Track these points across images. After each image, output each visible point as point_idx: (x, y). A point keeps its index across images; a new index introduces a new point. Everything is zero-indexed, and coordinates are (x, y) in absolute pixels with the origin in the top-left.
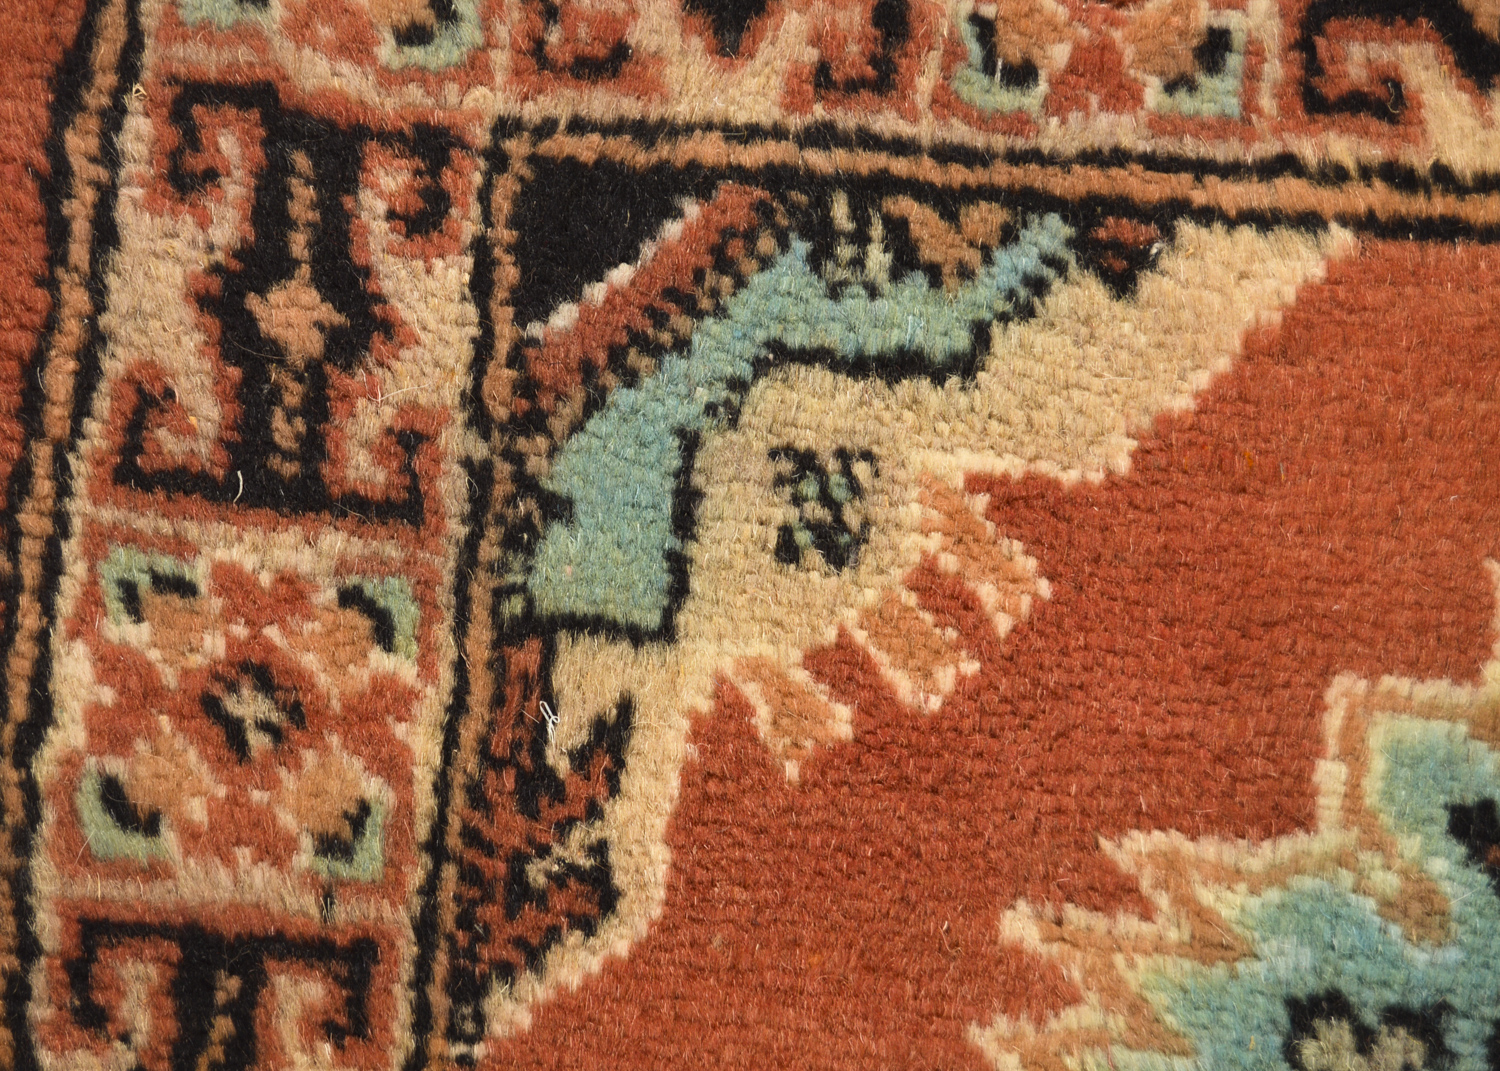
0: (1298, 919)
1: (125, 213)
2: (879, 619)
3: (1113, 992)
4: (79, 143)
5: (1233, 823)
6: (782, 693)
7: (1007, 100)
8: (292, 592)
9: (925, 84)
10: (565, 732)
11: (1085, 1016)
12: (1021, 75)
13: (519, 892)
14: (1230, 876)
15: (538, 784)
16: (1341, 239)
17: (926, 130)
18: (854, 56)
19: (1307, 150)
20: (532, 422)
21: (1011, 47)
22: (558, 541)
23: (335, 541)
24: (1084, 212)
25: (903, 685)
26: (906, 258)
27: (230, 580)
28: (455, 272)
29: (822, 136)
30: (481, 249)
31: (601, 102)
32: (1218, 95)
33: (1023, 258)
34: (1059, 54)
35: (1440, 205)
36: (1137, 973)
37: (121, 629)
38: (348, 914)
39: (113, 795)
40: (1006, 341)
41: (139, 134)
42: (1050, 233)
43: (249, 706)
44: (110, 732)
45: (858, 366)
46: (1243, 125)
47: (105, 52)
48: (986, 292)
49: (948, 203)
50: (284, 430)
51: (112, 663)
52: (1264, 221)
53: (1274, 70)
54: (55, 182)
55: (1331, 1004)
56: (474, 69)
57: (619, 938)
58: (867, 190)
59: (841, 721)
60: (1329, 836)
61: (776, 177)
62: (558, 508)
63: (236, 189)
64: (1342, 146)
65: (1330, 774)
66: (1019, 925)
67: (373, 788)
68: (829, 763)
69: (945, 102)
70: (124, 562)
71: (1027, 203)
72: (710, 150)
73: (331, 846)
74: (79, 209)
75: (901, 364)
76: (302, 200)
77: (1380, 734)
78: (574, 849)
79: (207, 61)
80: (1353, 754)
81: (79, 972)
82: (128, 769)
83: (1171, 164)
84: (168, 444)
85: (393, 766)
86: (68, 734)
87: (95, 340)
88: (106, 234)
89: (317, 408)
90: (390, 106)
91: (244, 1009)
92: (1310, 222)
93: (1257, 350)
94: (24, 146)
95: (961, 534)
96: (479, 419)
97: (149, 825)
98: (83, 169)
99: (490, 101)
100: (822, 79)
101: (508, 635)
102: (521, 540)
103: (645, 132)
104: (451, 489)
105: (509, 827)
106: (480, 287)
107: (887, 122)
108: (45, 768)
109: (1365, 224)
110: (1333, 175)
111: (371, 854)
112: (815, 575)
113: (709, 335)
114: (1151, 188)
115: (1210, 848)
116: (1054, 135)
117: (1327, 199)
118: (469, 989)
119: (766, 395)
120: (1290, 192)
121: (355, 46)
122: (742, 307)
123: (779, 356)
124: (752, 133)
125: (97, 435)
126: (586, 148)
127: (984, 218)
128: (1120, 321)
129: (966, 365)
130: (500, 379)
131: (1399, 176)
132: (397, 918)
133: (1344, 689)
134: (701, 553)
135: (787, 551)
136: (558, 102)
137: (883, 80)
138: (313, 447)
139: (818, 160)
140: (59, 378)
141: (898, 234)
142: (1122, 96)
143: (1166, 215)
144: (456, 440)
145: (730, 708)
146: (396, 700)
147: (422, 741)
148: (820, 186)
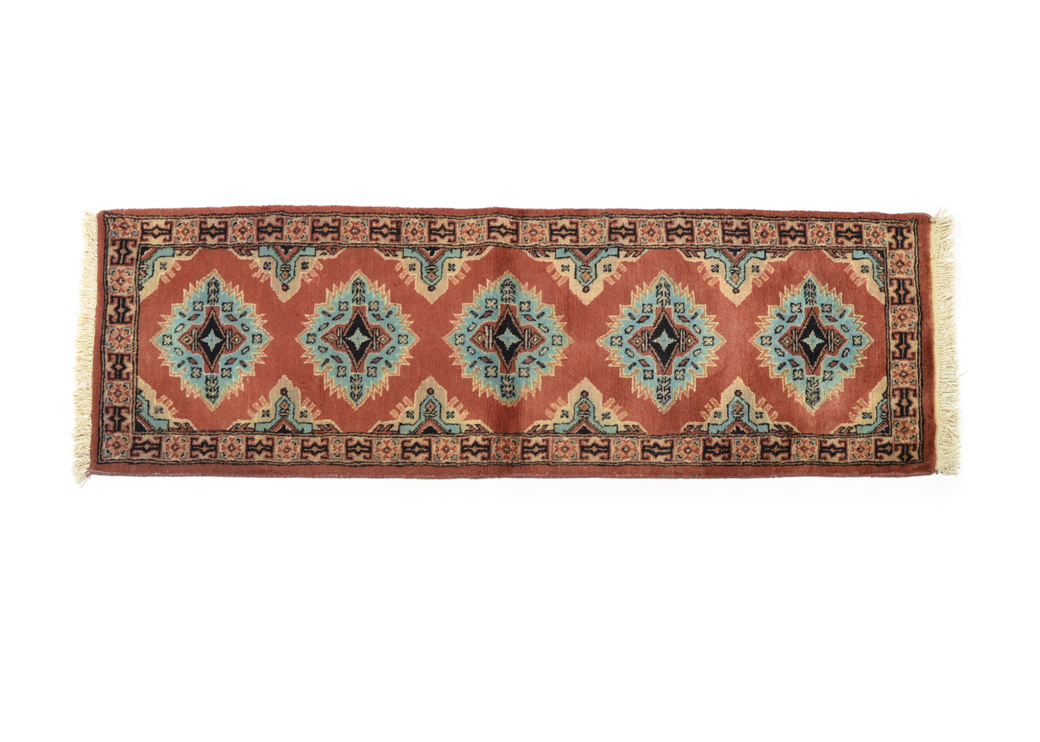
0: (186, 377)
1: (141, 458)
2: (167, 406)
3: (192, 389)
4: (135, 462)
5: (180, 382)
6: (172, 412)
7: (129, 400)
8: (167, 445)
9: (128, 405)
10: (176, 427)
11: (193, 391)
12: (127, 399)
13: (187, 429)
14: (183, 382)
15: (180, 428)
16: (138, 377)
17: (131, 405)
18: (126, 410)
19: (132, 379)
20: (154, 430)
21: (125, 399)
22: (162, 428)
23: (163, 443)
24: (137, 394)
25: (171, 404)
26: (141, 406)
27: (166, 450)
28: (143, 436)
29: (132, 412)
30: (142, 434)
31: (130, 427)
32: (128, 386)
33: (141, 398)
34: (125, 396)
35: (135, 370)
36: (190, 388)
37: (170, 456)
38: (189, 440)
39: (182, 456)
40: (146, 399)
41: (134, 458)
42: (138, 396)
43: (175, 448)
44: (177, 457)
45: (149, 409)
46: (130, 384)
47: (129, 461)
48: (143, 400)
49: (137, 403)
50: (155, 446)
51: (172, 457)
52: (137, 382)
53: (126, 382)
54: (138, 463)
55: (191, 375)
56: (129, 436)
57: (190, 422)
58: (136, 409)
59: (174, 408)
60: (180, 376)
61: (135, 415)
62: (160, 428)
63: (138, 451)
64: (131, 377)
65: (176, 376)
66: (188, 396)
67: (180, 439)
68: (177, 409)
69: (129, 404)
70: (165, 456)
71: (136, 398)
72: (134, 419)
73: (184, 441)
74: (140, 462)
75: (148, 406)
76: (139, 447)
77: (173, 373)
78: (184, 426)
79: (129, 454)
80: (175, 374)
81: (194, 457)
82: (180, 455)
83: (133, 389)
84: (157, 454)
85: (179, 438)
86: (178, 459)
87: (149, 460)
88: (142, 460)
89: (153, 444)
90: (132, 442)
91: (196, 446)
92: (137, 379)
93: (146, 382)
94: (136, 466)
95: (160, 401)
96: (154, 434)
97: (184, 454)
98: (138, 461)
99: (131, 435)
100: (128, 412)
101: (169, 431)
102: (162, 430)
103: (133, 424)
104: (159, 435)
105: (182, 430)
106: (145, 434)
107: (131, 408)
108: (180, 461)
109: (137, 375)
110: (133, 377)
111: (184, 439)
112: (164, 410)
113: (147, 419)
114: (135, 390)
115: (182, 383)
116: (131, 396)
117: (135, 378)
118: (194, 432)
119: (151, 415)
120: (135, 381)
121: (127, 444)
122: (145, 416)
123: (148, 414)
124: (132, 417)
125: (156, 459)
126: (134, 428)
127: (138, 401)
128: (145, 391)
129: (148, 401)
130: (151, 433)
131: (133, 373)
132: (189, 437)
133: (170, 375)
134: (162, 418)
135: (162, 413)
136: (131, 430)
137: (128, 408)
138: (156, 444)
139: (134, 412)
140: (152, 462)
141: (139, 406)
142: (128, 392)
143: (137, 389)
144: (155, 435)
145: (173, 416)
146: (174, 438)
147: (177, 436)
148: (136, 412)
